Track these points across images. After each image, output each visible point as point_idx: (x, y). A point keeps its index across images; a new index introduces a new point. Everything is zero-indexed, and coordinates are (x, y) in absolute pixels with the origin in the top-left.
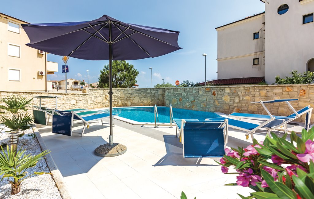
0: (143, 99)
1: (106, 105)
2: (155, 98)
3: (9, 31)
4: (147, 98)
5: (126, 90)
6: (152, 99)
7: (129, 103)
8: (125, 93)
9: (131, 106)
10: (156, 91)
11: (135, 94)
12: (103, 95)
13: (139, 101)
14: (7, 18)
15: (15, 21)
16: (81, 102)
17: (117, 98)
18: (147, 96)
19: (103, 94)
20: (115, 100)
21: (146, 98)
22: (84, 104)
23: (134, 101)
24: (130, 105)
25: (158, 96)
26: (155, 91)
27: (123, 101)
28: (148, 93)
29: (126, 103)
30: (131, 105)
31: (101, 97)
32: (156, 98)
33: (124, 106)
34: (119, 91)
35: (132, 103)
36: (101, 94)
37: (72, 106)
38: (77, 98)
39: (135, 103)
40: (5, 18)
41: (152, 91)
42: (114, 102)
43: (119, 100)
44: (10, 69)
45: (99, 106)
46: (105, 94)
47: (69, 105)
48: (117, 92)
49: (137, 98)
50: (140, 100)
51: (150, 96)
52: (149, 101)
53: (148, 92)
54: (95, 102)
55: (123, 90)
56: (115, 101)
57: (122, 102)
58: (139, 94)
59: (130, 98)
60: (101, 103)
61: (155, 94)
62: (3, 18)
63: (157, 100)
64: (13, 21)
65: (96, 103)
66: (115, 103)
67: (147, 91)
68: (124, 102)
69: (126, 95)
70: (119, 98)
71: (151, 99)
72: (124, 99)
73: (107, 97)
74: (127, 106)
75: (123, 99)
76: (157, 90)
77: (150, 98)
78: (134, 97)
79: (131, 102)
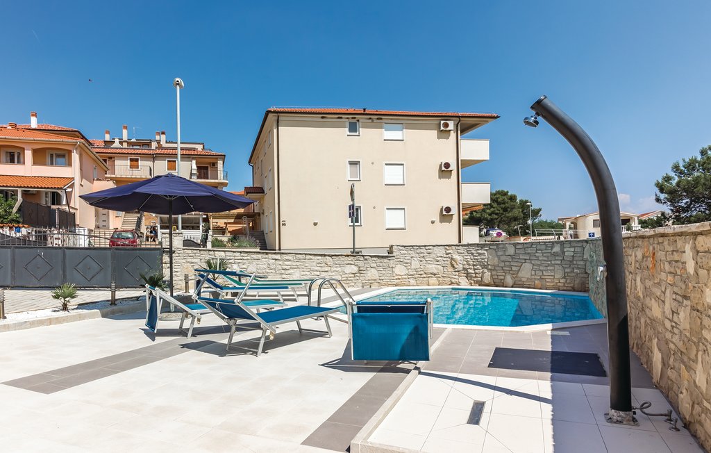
0: (542, 271)
1: (453, 281)
2: (573, 268)
3: (385, 140)
4: (551, 268)
5: (501, 246)
6: (566, 270)
7: (509, 280)
8: (500, 253)
9: (512, 287)
10: (579, 250)
11: (522, 257)
12: (445, 259)
13: (531, 275)
14: (381, 119)
15: (394, 119)
16: (372, 270)
17: (480, 265)
18: (553, 262)
19: (445, 256)
20: (475, 269)
21: (548, 268)
22: (381, 275)
23: (520, 275)
24: (511, 285)
25: (582, 263)
26: (575, 247)
27: (494, 273)
28: (555, 254)
29: (503, 277)
30: (514, 284)
31: (438, 263)
32: (578, 268)
33: (497, 286)
34: (486, 250)
35: (516, 279)
36: (439, 255)
37: (346, 276)
38: (361, 264)
39: (523, 279)
40: (378, 119)
41: (565, 250)
42: (474, 275)
43: (486, 270)
44: (387, 209)
45: (433, 280)
46: (450, 255)
47: (341, 273)
48: (480, 252)
49: (527, 266)
50: (533, 273)
51: (559, 262)
52: (557, 276)
53: (554, 250)
54: (422, 272)
55: (495, 247)
56: (476, 273)
57: (492, 276)
58: (532, 258)
59: (511, 266)
60: (440, 276)
61: (573, 256)
62: (375, 121)
63: (582, 276)
64: (392, 119)
65: (425, 276)
66: (476, 277)
67: (552, 249)
68: (496, 277)
69: (503, 258)
70: (485, 266)
71: (562, 272)
72: (497, 269)
73: (454, 263)
74: (503, 287)
75: (495, 270)
76: (580, 244)
77: (561, 268)
78: (520, 264)
79: (514, 276)
